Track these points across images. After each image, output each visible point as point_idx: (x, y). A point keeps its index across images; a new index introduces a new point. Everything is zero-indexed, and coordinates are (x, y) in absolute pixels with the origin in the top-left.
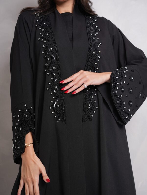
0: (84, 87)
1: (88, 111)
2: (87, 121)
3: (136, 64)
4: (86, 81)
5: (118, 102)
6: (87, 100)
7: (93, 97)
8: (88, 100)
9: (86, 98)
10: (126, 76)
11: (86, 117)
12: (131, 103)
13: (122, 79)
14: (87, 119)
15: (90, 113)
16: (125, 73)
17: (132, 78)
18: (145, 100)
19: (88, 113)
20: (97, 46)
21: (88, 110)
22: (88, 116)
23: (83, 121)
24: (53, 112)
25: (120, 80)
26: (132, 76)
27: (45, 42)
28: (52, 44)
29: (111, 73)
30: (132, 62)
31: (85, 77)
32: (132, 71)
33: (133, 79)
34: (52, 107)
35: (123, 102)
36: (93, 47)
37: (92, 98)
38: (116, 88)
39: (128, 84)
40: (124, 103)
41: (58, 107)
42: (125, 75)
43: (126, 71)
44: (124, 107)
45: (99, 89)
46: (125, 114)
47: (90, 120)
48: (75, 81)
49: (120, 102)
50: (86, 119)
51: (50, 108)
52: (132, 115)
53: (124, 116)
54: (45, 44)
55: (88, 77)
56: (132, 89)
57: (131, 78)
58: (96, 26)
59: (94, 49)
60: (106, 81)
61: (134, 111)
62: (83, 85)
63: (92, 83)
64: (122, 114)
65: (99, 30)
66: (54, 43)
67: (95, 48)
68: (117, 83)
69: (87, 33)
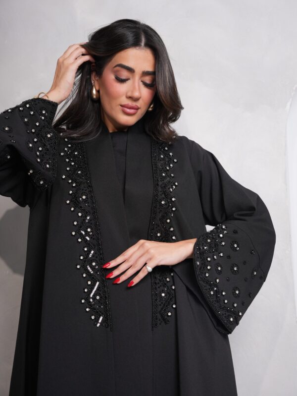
0: (146, 270)
1: (162, 306)
2: (160, 324)
3: (242, 217)
4: (150, 259)
5: (212, 293)
6: (158, 285)
7: (168, 280)
8: (161, 286)
9: (156, 283)
10: (223, 244)
11: (159, 317)
12: (237, 292)
13: (216, 250)
14: (160, 320)
15: (165, 309)
16: (221, 238)
17: (236, 246)
18: (264, 281)
19: (162, 309)
20: (169, 189)
21: (162, 303)
22: (162, 316)
23: (154, 325)
24: (87, 310)
25: (213, 252)
26: (236, 242)
27: (74, 185)
28: (85, 189)
29: (194, 241)
30: (235, 216)
31: (147, 252)
32: (235, 232)
33: (238, 246)
34: (87, 299)
35: (222, 291)
36: (161, 192)
37: (168, 282)
38: (207, 267)
39: (229, 257)
40: (224, 294)
41: (96, 299)
42: (222, 242)
43: (223, 233)
44: (224, 301)
45: (176, 270)
46: (227, 314)
47: (166, 323)
48: (130, 259)
49: (216, 292)
50: (159, 322)
51: (83, 301)
52: (240, 314)
53: (225, 317)
54: (74, 188)
55: (152, 251)
56: (237, 266)
57: (233, 245)
58: (171, 154)
59: (163, 196)
60: (188, 257)
61: (245, 306)
62: (145, 267)
63: (160, 261)
64: (223, 314)
65: (175, 160)
66: (89, 186)
67: (164, 193)
68: (207, 258)
69: (152, 167)
